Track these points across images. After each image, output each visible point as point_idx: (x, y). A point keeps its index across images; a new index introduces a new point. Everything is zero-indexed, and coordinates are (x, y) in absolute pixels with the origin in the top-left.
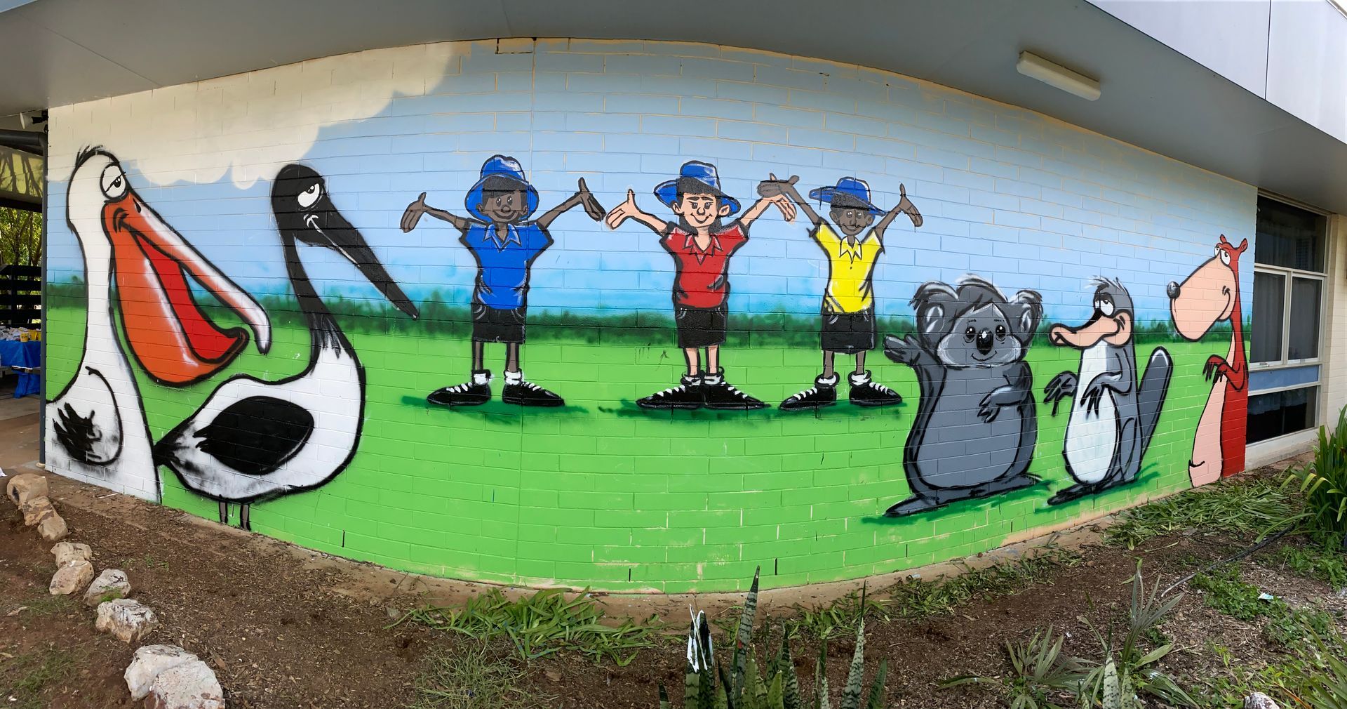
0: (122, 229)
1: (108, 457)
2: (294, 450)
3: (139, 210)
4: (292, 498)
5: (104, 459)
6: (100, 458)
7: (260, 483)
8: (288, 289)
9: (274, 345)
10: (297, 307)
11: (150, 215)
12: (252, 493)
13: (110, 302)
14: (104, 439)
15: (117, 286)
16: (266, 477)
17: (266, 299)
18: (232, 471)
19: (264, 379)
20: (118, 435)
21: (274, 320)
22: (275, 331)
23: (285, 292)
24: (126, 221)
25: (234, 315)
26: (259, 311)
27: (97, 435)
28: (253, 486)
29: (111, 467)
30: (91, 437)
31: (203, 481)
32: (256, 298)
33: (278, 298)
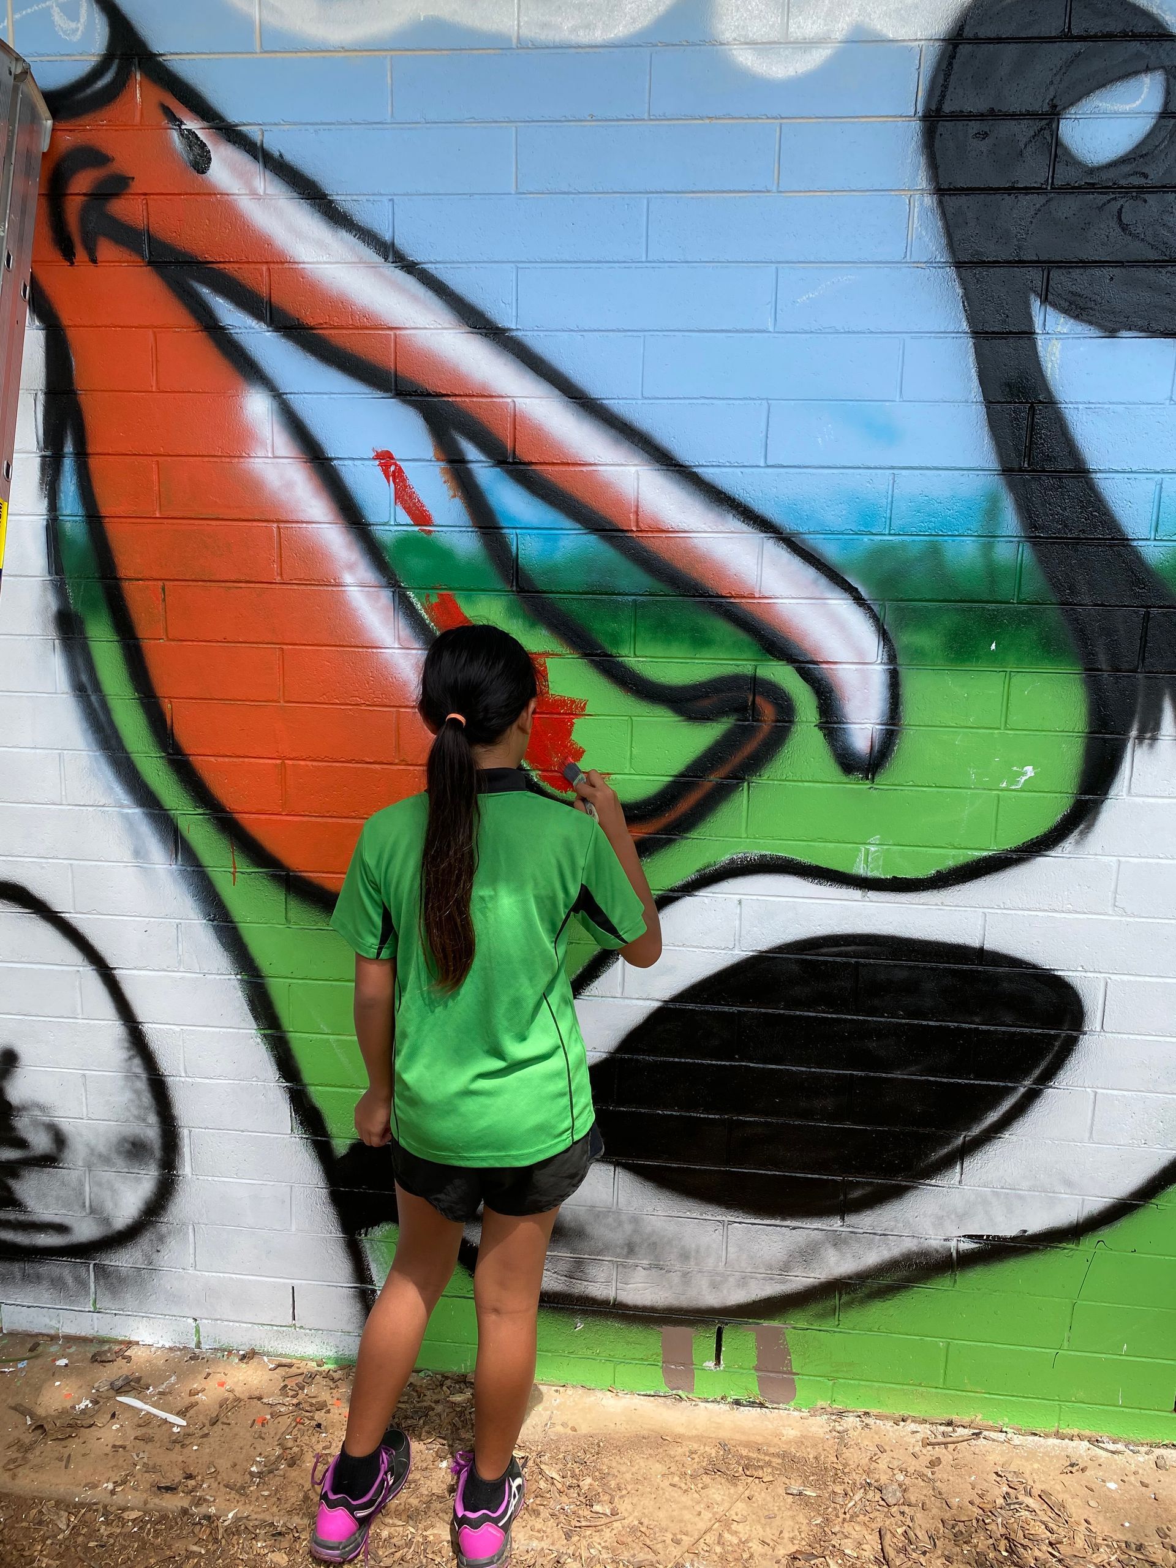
0: (107, 250)
1: (106, 1221)
2: (993, 1117)
3: (201, 162)
4: (976, 1278)
5: (85, 1231)
6: (61, 1229)
7: (837, 1241)
8: (992, 513)
9: (908, 744)
10: (1034, 583)
11: (264, 183)
12: (801, 1279)
13: (60, 588)
14: (77, 1153)
15: (93, 518)
16: (866, 1221)
17: (879, 554)
18: (715, 1215)
19: (860, 869)
20: (151, 1132)
21: (905, 639)
22: (915, 684)
23: (975, 526)
24: (125, 209)
25: (722, 628)
26: (842, 606)
27: (41, 1142)
28: (807, 1254)
29: (123, 1260)
30: (9, 1154)
31: (579, 1264)
32: (831, 551)
33: (934, 552)
